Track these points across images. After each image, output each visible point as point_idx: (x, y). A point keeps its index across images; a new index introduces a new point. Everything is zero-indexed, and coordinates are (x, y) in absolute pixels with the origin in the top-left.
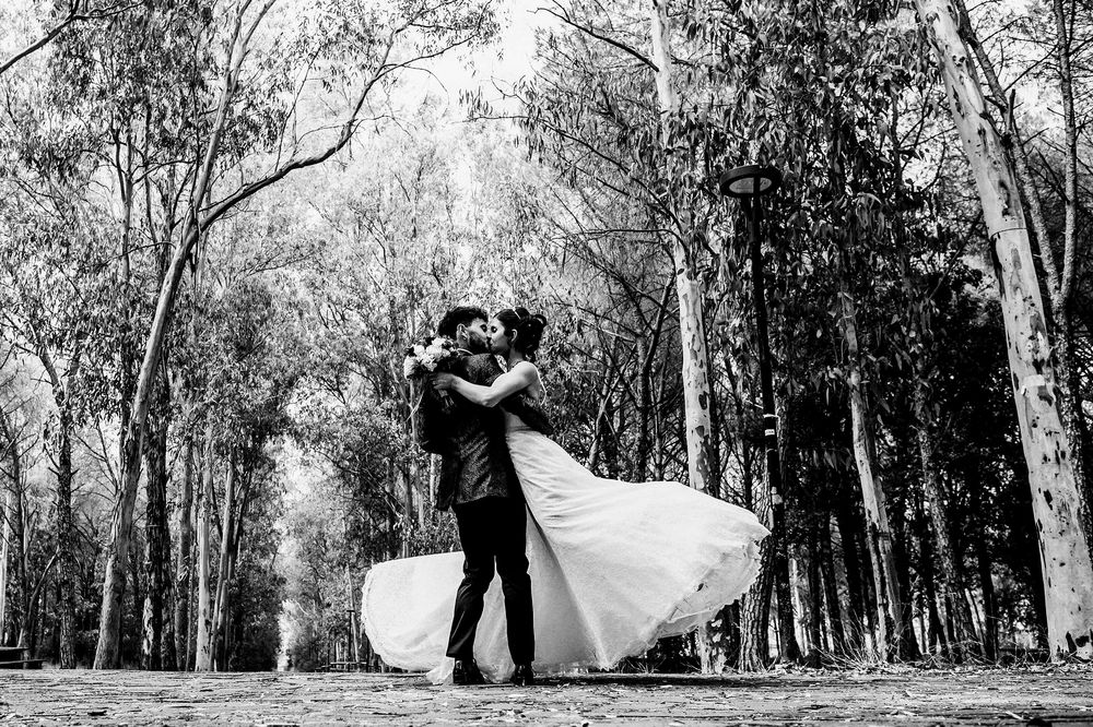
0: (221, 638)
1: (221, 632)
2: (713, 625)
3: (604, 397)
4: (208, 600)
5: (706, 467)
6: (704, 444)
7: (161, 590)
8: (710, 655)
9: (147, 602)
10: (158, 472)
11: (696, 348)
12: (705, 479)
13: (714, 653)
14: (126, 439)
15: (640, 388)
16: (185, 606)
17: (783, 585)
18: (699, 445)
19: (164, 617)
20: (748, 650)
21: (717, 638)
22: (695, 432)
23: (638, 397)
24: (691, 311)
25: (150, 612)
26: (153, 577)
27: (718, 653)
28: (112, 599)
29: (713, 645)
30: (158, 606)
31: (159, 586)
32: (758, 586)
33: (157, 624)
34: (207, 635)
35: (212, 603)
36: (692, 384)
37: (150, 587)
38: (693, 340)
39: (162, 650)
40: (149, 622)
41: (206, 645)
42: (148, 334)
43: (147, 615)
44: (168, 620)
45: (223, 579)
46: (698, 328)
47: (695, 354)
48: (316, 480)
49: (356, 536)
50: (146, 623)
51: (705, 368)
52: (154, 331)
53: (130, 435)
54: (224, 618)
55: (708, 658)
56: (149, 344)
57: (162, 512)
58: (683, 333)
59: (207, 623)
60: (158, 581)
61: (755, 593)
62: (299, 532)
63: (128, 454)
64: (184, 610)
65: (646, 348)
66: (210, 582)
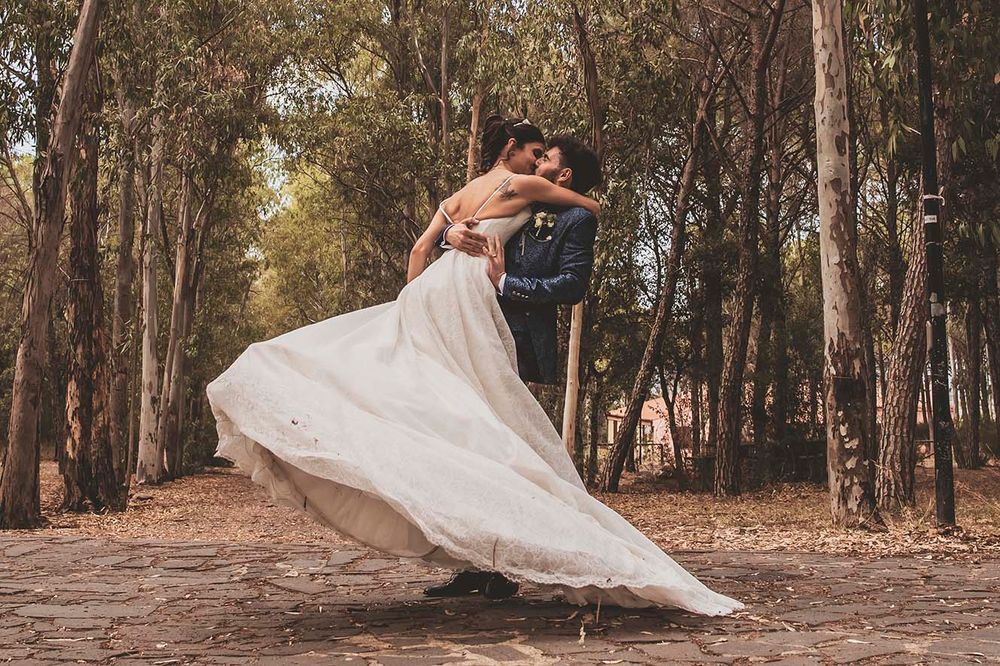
0: (173, 418)
1: (173, 411)
2: (847, 446)
3: (705, 94)
4: (155, 369)
5: (842, 233)
6: (841, 203)
7: (91, 368)
8: (842, 486)
9: (72, 387)
10: (86, 206)
11: (833, 72)
12: (840, 251)
13: (847, 483)
14: (43, 176)
15: (753, 88)
16: (123, 384)
17: (942, 423)
18: (834, 204)
19: (95, 404)
20: (889, 457)
21: (850, 464)
22: (830, 187)
23: (751, 100)
24: (827, 21)
25: (76, 400)
26: (79, 350)
27: (852, 484)
28: (24, 402)
29: (847, 473)
30: (87, 389)
31: (89, 364)
32: (905, 372)
33: (86, 414)
34: (154, 417)
35: (160, 372)
36: (826, 122)
37: (76, 365)
38: (830, 61)
39: (93, 450)
40: (74, 413)
41: (153, 431)
42: (74, 23)
43: (71, 405)
44: (101, 408)
45: (176, 338)
46: (836, 44)
47: (830, 80)
48: (307, 193)
49: (362, 276)
50: (70, 415)
51: (844, 100)
52: (82, 22)
53: (48, 170)
54: (177, 390)
55: (839, 489)
56: (75, 40)
57: (92, 261)
58: (816, 51)
59: (154, 401)
60: (87, 356)
61: (900, 380)
62: (282, 260)
63: (46, 196)
64: (122, 391)
65: (763, 36)
66: (157, 343)
